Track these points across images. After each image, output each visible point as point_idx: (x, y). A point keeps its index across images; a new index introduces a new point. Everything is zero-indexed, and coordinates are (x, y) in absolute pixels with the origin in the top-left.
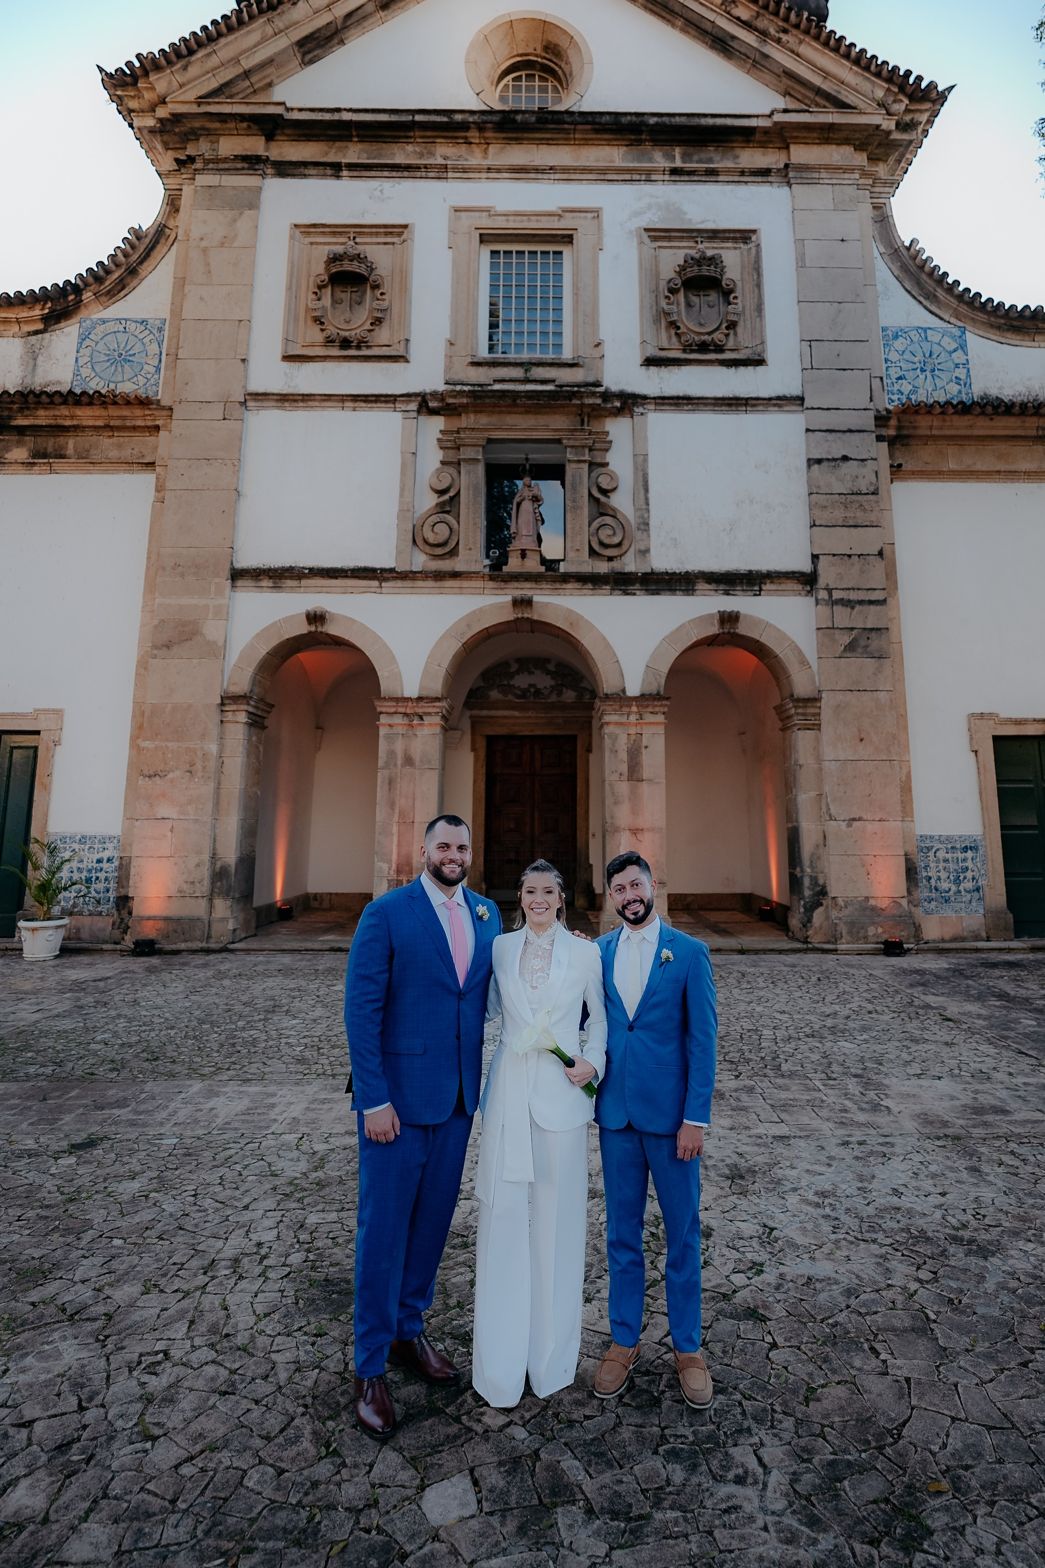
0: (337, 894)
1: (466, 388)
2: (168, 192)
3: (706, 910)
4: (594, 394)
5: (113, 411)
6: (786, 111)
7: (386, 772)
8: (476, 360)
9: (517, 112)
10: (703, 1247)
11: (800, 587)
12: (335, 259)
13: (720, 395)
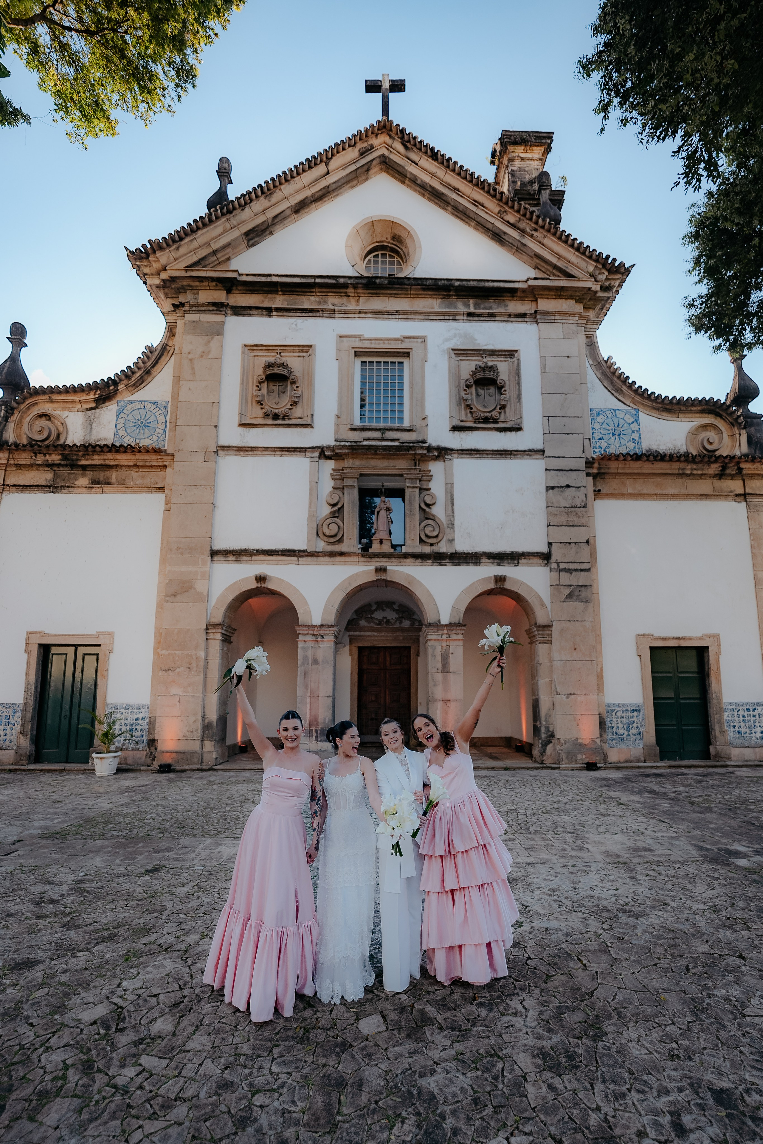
1: (347, 444)
2: (168, 324)
4: (422, 448)
5: (139, 456)
6: (535, 279)
7: (303, 668)
8: (353, 427)
9: (377, 277)
11: (541, 561)
12: (269, 366)
13: (496, 449)
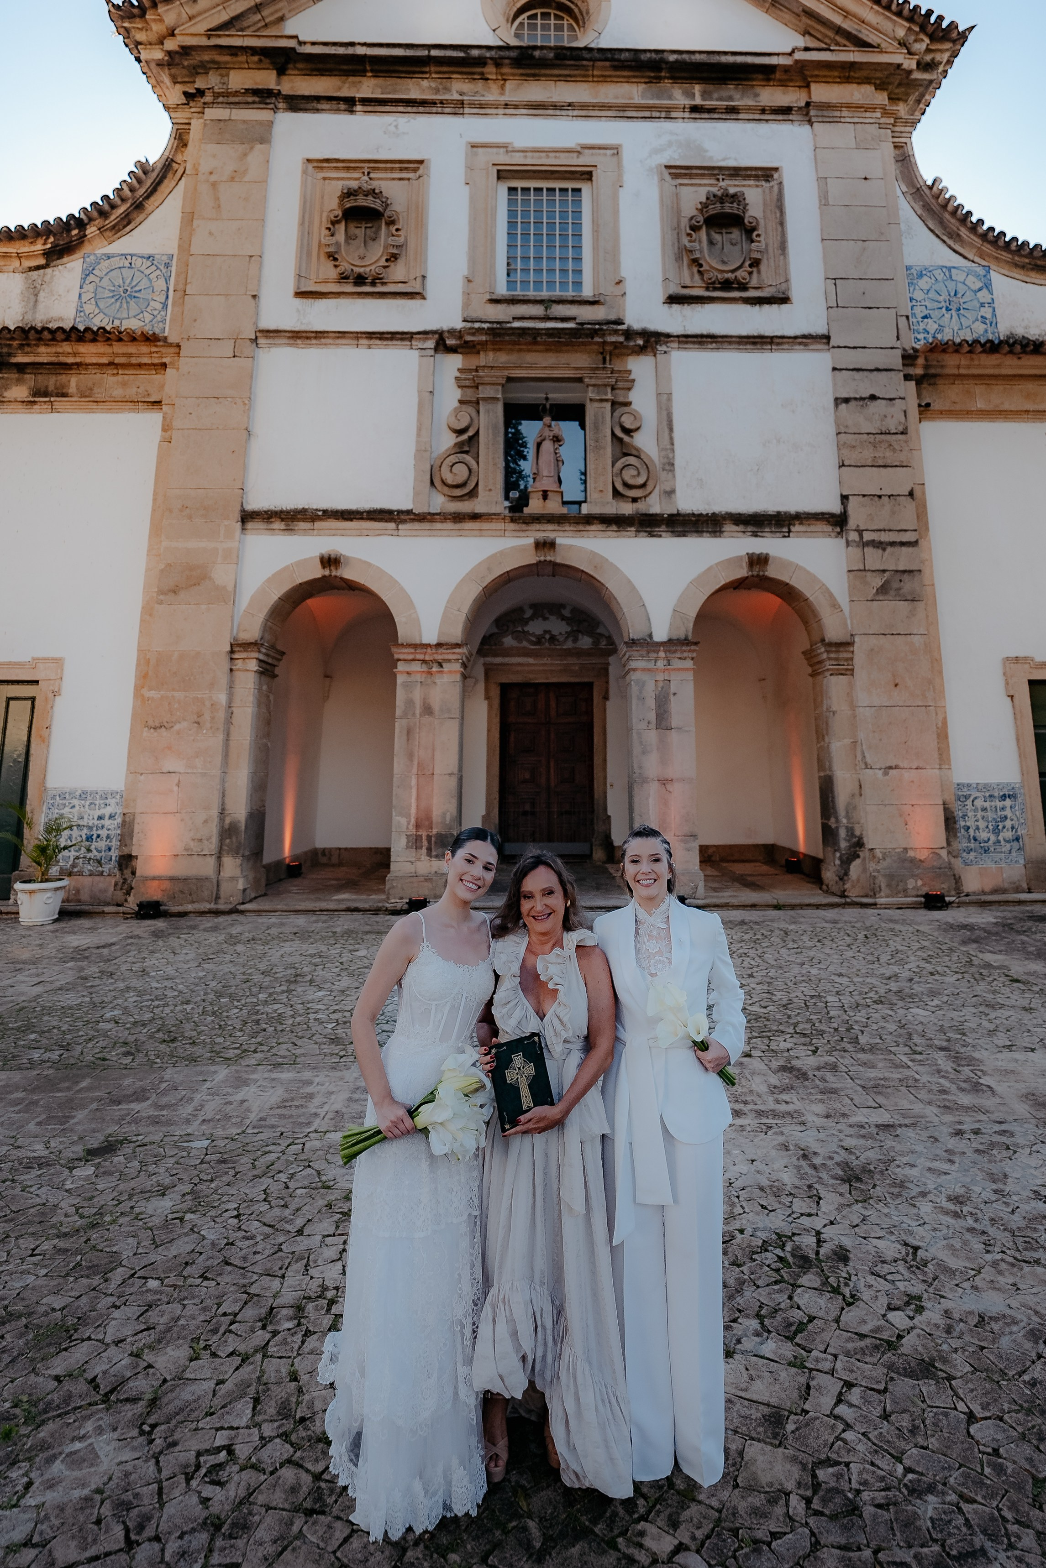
0: (346, 849)
1: (486, 326)
2: (176, 127)
3: (728, 861)
4: (616, 332)
5: (118, 348)
6: (807, 49)
7: (404, 722)
8: (494, 297)
9: (535, 48)
10: (844, 1275)
11: (830, 528)
12: (349, 194)
13: (744, 333)
